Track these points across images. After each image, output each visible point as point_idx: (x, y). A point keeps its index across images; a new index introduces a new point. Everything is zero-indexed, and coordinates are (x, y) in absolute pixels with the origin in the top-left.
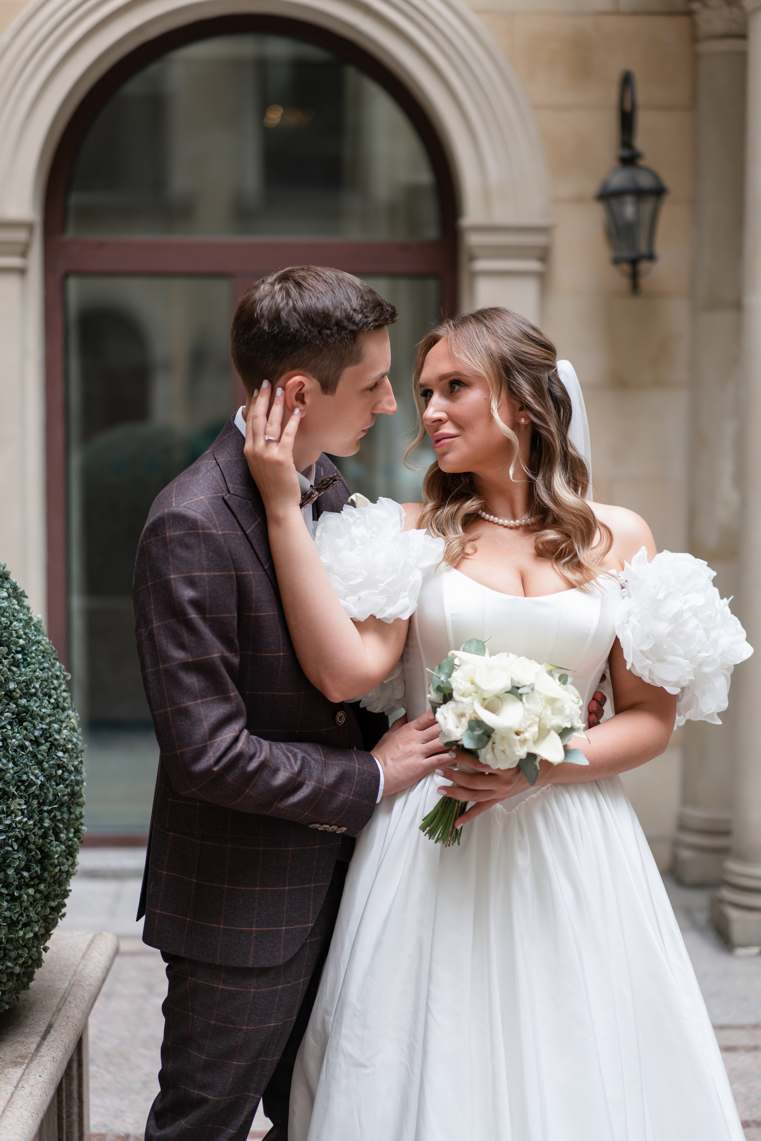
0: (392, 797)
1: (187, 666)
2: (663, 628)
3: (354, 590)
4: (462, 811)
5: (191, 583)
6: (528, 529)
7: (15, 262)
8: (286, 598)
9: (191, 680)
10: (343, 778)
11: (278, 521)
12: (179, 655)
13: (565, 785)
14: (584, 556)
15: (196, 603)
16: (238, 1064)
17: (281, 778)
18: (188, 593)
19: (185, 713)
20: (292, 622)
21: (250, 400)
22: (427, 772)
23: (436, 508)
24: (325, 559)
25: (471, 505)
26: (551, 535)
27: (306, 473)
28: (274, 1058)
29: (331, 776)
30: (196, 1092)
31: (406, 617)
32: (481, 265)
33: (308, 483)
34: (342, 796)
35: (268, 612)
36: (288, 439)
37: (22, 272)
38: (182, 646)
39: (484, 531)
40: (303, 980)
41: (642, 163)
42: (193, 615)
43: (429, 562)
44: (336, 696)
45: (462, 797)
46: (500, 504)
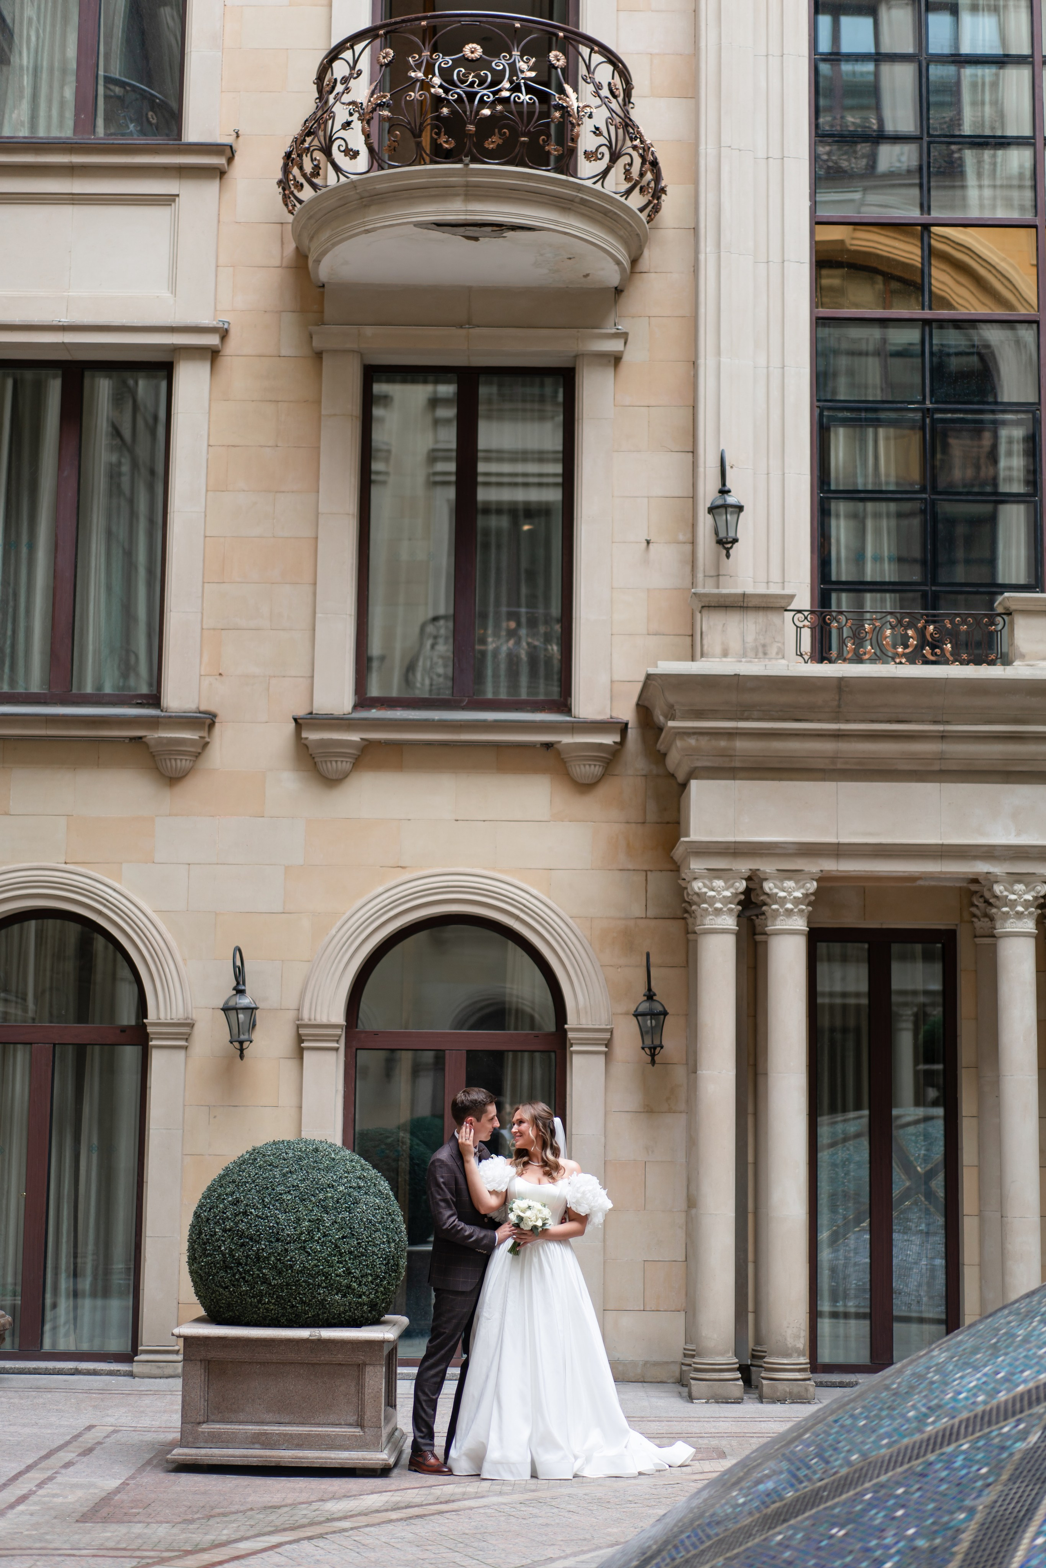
0: (499, 1244)
1: (442, 1200)
2: (579, 1195)
3: (489, 1182)
4: (519, 1245)
5: (442, 1177)
6: (542, 1167)
7: (335, 1045)
8: (469, 1183)
9: (442, 1204)
10: (485, 1236)
11: (468, 1162)
12: (439, 1197)
13: (550, 1240)
14: (555, 1174)
15: (443, 1183)
16: (455, 1321)
17: (467, 1233)
18: (441, 1180)
19: (440, 1213)
20: (471, 1191)
21: (460, 1128)
22: (509, 1236)
23: (516, 1159)
24: (482, 1173)
25: (525, 1159)
26: (547, 1169)
27: (475, 1148)
28: (465, 1322)
29: (482, 1235)
30: (443, 1330)
31: (504, 1190)
32: (575, 1048)
33: (476, 1150)
34: (485, 1242)
35: (463, 1187)
36: (471, 1139)
37: (337, 1049)
38: (439, 1194)
39: (529, 1167)
40: (475, 1298)
41: (655, 998)
42: (443, 1186)
43: (511, 1175)
44: (483, 1212)
45: (518, 1241)
46: (535, 1159)
